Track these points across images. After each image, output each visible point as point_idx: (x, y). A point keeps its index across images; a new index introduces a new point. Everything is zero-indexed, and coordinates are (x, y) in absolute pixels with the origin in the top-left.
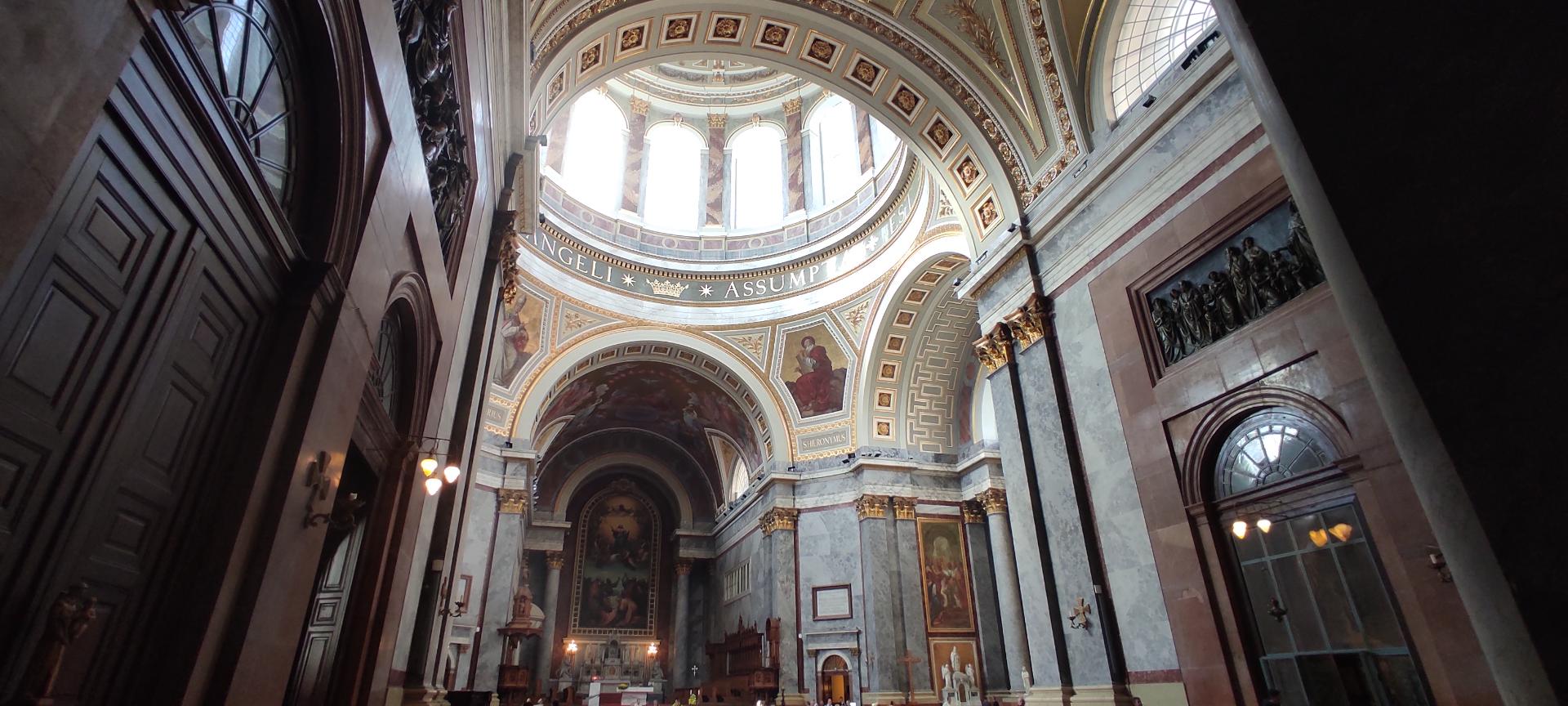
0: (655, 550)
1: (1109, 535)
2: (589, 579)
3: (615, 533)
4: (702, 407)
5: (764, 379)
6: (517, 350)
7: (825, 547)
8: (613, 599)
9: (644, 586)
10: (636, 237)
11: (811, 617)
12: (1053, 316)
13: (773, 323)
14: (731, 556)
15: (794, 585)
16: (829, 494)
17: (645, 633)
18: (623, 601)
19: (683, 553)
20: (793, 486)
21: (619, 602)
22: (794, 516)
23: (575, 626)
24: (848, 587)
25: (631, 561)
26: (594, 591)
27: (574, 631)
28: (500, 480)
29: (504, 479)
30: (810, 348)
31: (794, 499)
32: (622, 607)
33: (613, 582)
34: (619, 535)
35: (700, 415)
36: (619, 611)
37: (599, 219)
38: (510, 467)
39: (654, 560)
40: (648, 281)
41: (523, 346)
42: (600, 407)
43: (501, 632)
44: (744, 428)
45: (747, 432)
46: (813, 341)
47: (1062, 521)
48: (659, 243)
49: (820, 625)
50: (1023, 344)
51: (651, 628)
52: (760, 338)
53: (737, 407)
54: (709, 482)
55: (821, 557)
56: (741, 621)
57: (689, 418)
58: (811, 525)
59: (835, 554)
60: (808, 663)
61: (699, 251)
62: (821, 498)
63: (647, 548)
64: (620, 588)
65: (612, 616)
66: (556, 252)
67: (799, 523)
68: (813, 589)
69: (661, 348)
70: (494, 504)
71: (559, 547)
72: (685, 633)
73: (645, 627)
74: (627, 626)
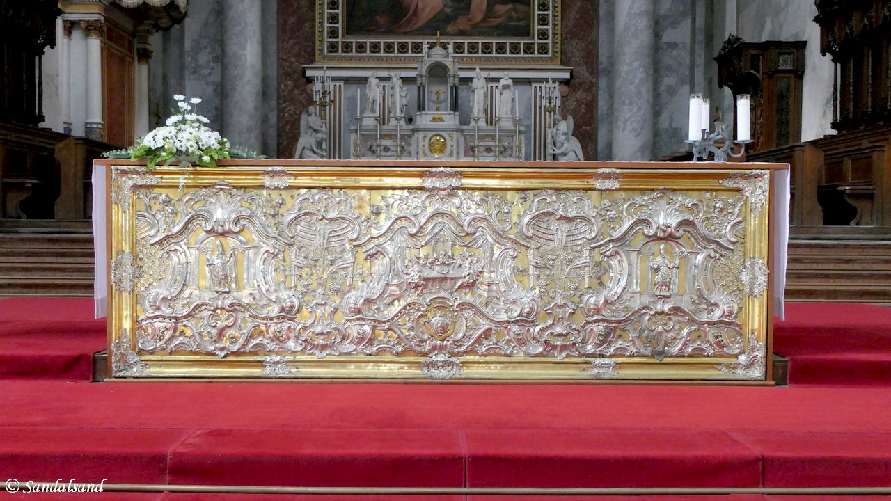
27: (332, 47)
51: (545, 35)
72: (645, 37)
73: (526, 32)
74: (476, 30)
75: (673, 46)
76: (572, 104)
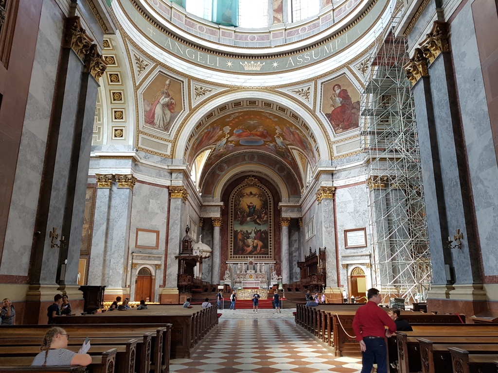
0: (270, 214)
1: (477, 186)
2: (237, 231)
3: (249, 207)
4: (283, 134)
5: (312, 113)
6: (171, 112)
7: (350, 208)
8: (250, 241)
9: (266, 233)
10: (232, 37)
11: (344, 246)
12: (450, 36)
13: (315, 79)
14: (307, 216)
15: (334, 229)
16: (353, 177)
17: (268, 257)
18: (256, 241)
19: (284, 215)
20: (332, 173)
21: (253, 242)
22: (333, 191)
23: (231, 255)
24: (364, 229)
25: (258, 221)
26: (240, 237)
27: (231, 257)
28: (170, 181)
29: (171, 181)
30: (338, 92)
31: (333, 181)
32: (255, 245)
33: (249, 232)
34: (251, 207)
35: (284, 139)
36: (254, 246)
37: (209, 29)
38: (174, 175)
39: (270, 220)
40: (241, 63)
41: (173, 108)
42: (229, 140)
43: (176, 257)
44: (306, 144)
45: (308, 146)
46: (339, 86)
47: (449, 179)
48: (246, 39)
49: (349, 251)
50: (432, 60)
51: (271, 254)
52: (309, 89)
53: (301, 132)
54: (296, 176)
55: (349, 213)
56: (311, 250)
57: (279, 141)
58: (343, 195)
59: (356, 211)
60: (342, 271)
61: (269, 41)
62: (348, 179)
63: (266, 214)
64: (253, 235)
65: (250, 249)
66: (184, 52)
67: (336, 194)
68: (345, 231)
69: (252, 102)
70: (167, 194)
71: (218, 215)
72: (287, 257)
73: (268, 254)
74: (258, 254)
75: (295, 256)
76: (276, 268)
